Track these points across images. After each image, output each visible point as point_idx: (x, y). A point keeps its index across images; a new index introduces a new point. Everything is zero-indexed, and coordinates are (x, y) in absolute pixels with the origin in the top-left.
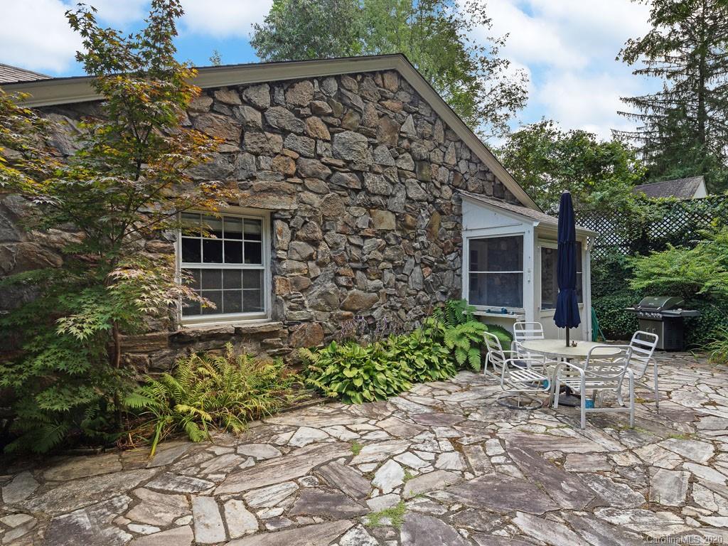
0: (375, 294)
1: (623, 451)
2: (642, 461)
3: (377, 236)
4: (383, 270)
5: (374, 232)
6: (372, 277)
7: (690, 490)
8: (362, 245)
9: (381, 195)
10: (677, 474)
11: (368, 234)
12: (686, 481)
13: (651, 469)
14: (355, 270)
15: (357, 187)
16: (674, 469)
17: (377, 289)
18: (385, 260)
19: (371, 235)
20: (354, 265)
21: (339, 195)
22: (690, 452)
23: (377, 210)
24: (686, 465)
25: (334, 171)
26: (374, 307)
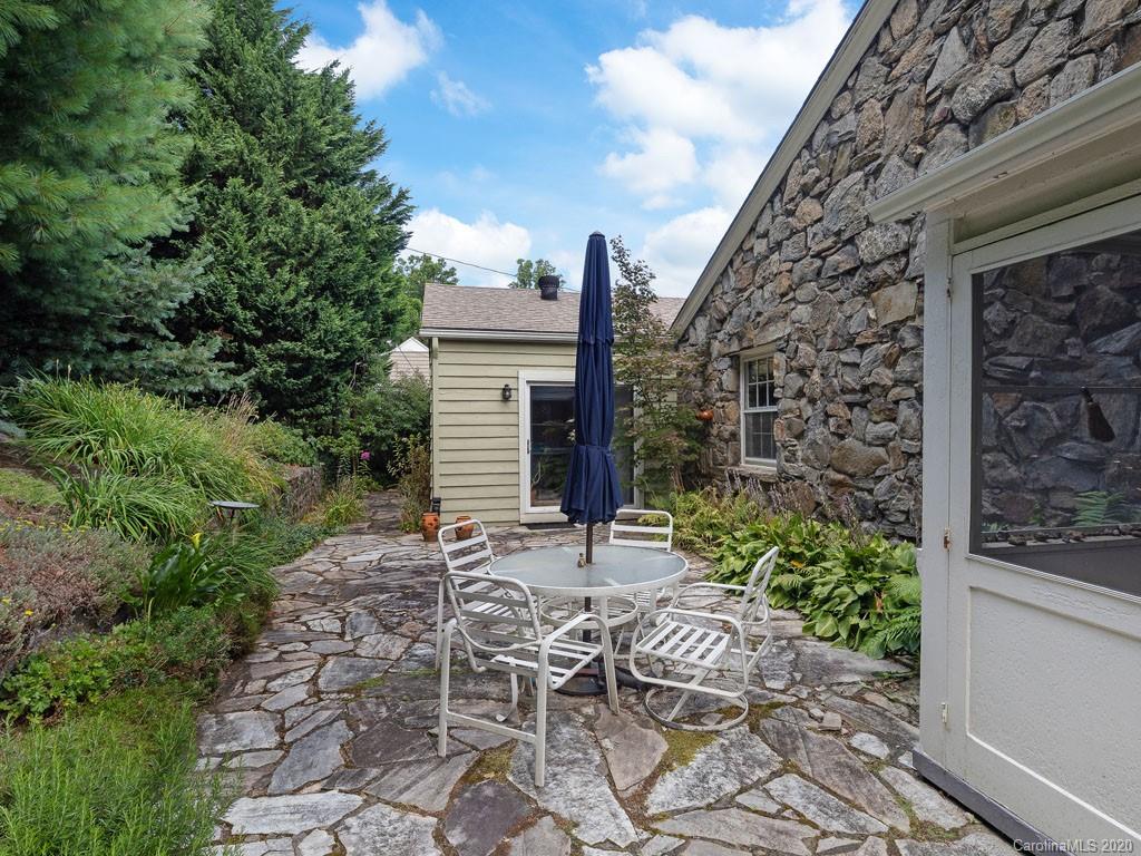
0: (881, 451)
1: (419, 635)
2: (396, 634)
3: (881, 338)
4: (896, 402)
5: (875, 334)
6: (876, 418)
7: (343, 627)
8: (858, 361)
9: (889, 257)
10: (357, 635)
11: (866, 341)
12: (348, 631)
13: (383, 630)
14: (851, 406)
15: (848, 267)
16: (362, 637)
17: (884, 441)
18: (896, 383)
19: (870, 341)
20: (849, 398)
21: (829, 291)
22: (350, 666)
23: (880, 291)
24: (351, 646)
25: (824, 259)
26: (878, 473)
